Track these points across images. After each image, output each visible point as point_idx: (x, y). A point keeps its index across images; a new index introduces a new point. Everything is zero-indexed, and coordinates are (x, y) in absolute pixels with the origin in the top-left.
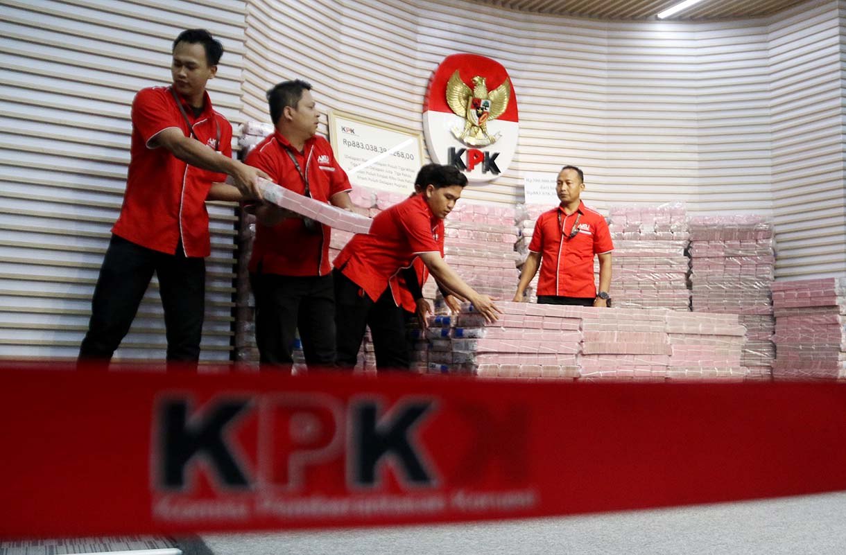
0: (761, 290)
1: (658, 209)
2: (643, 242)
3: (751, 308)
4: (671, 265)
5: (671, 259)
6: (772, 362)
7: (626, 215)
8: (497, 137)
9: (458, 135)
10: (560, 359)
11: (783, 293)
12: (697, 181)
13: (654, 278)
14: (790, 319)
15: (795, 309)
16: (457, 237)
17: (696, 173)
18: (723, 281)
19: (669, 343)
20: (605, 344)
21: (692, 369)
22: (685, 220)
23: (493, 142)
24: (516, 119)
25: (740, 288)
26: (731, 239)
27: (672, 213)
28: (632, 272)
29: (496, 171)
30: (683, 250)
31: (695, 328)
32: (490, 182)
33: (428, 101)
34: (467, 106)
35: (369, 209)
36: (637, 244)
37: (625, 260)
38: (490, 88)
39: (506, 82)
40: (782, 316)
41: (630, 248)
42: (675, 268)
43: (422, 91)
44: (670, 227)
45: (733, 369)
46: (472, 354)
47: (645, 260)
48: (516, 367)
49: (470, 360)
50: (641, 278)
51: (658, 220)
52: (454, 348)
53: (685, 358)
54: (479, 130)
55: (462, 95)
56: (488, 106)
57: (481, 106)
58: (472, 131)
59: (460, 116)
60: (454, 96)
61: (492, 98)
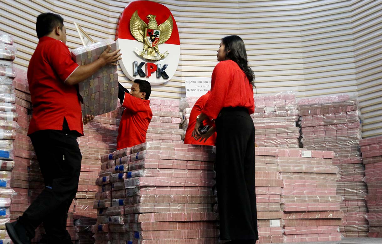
0: (352, 146)
1: (276, 96)
2: (266, 119)
3: (346, 159)
4: (287, 133)
5: (287, 129)
6: (365, 196)
8: (166, 55)
9: (139, 54)
10: (201, 190)
11: (368, 147)
12: (303, 77)
13: (276, 142)
14: (376, 164)
15: (378, 157)
17: (302, 72)
18: (324, 142)
19: (281, 179)
21: (300, 197)
22: (295, 102)
23: (163, 58)
24: (178, 43)
25: (337, 146)
26: (328, 113)
27: (286, 98)
28: (261, 140)
29: (165, 76)
30: (295, 123)
32: (163, 85)
33: (118, 32)
34: (144, 35)
36: (263, 120)
38: (159, 22)
39: (170, 18)
40: (369, 163)
41: (259, 123)
42: (291, 135)
43: (114, 26)
44: (285, 107)
45: (331, 197)
46: (137, 189)
47: (269, 131)
48: (169, 197)
49: (136, 193)
50: (267, 143)
51: (277, 104)
52: (126, 186)
53: (294, 190)
54: (153, 50)
55: (140, 27)
56: (159, 35)
57: (154, 34)
58: (149, 51)
59: (140, 41)
60: (135, 29)
61: (161, 29)
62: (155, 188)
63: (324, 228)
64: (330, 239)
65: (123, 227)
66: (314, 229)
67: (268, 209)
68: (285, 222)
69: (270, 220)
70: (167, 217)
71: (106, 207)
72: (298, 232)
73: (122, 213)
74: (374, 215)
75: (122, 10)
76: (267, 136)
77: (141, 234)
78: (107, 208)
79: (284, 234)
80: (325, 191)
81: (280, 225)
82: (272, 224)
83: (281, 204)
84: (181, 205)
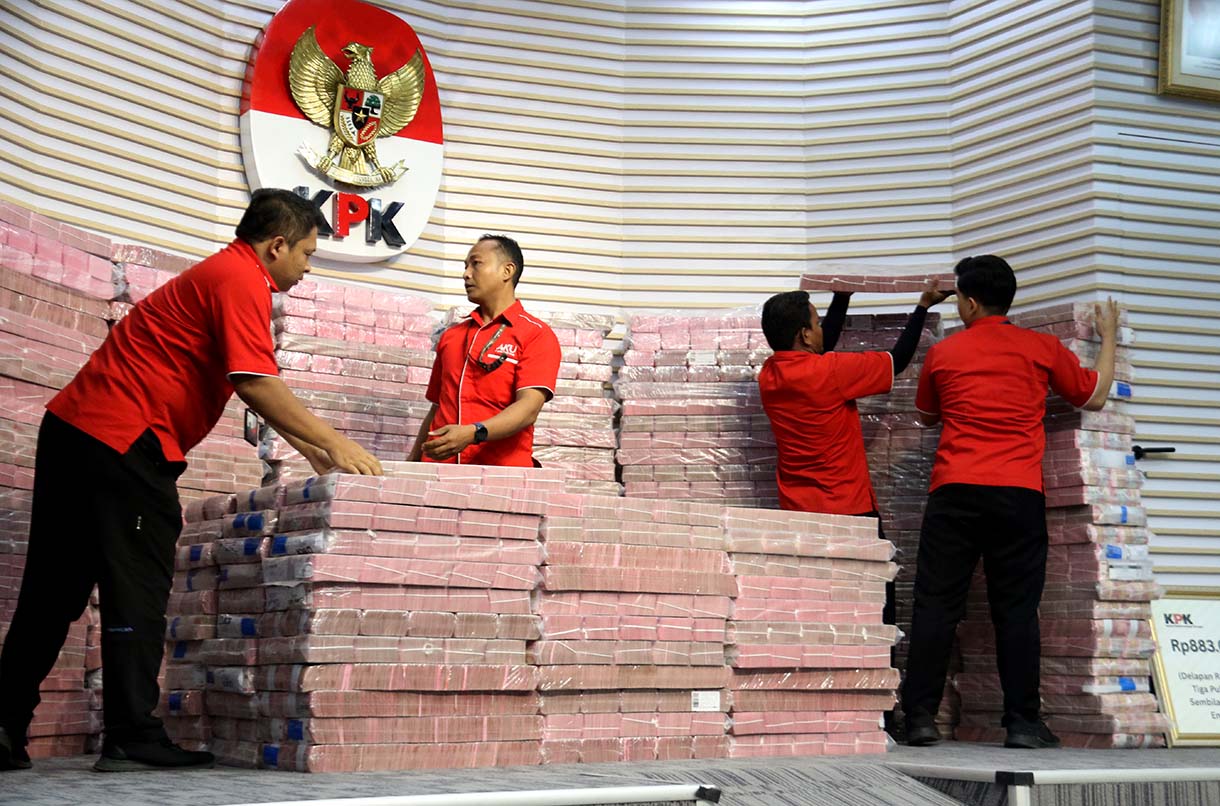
1: (724, 319)
2: (692, 385)
7: (659, 331)
8: (398, 171)
9: (314, 164)
10: (497, 599)
13: (715, 456)
16: (309, 370)
17: (803, 251)
19: (732, 572)
20: (593, 570)
21: (781, 627)
23: (388, 180)
24: (438, 138)
28: (672, 447)
29: (394, 238)
31: (784, 542)
32: (384, 263)
33: (249, 90)
34: (333, 104)
35: (110, 302)
36: (682, 389)
37: (658, 422)
38: (382, 70)
39: (416, 59)
41: (669, 398)
43: (236, 68)
44: (747, 355)
45: (869, 629)
46: (302, 589)
47: (696, 422)
48: (399, 616)
49: (298, 601)
50: (690, 458)
51: (725, 343)
52: (266, 579)
53: (766, 605)
54: (359, 155)
55: (322, 80)
56: (379, 108)
57: (364, 106)
58: (346, 158)
59: (318, 124)
60: (306, 83)
61: (386, 91)
62: (358, 589)
63: (841, 719)
64: (857, 749)
65: (252, 704)
66: (816, 720)
67: (689, 659)
68: (735, 699)
69: (693, 693)
70: (392, 678)
71: (199, 638)
72: (770, 727)
73: (252, 661)
74: (977, 681)
75: (265, 20)
76: (692, 436)
77: (307, 728)
78: (201, 641)
79: (730, 732)
80: (853, 609)
81: (722, 706)
82: (696, 704)
83: (726, 647)
84: (434, 643)
